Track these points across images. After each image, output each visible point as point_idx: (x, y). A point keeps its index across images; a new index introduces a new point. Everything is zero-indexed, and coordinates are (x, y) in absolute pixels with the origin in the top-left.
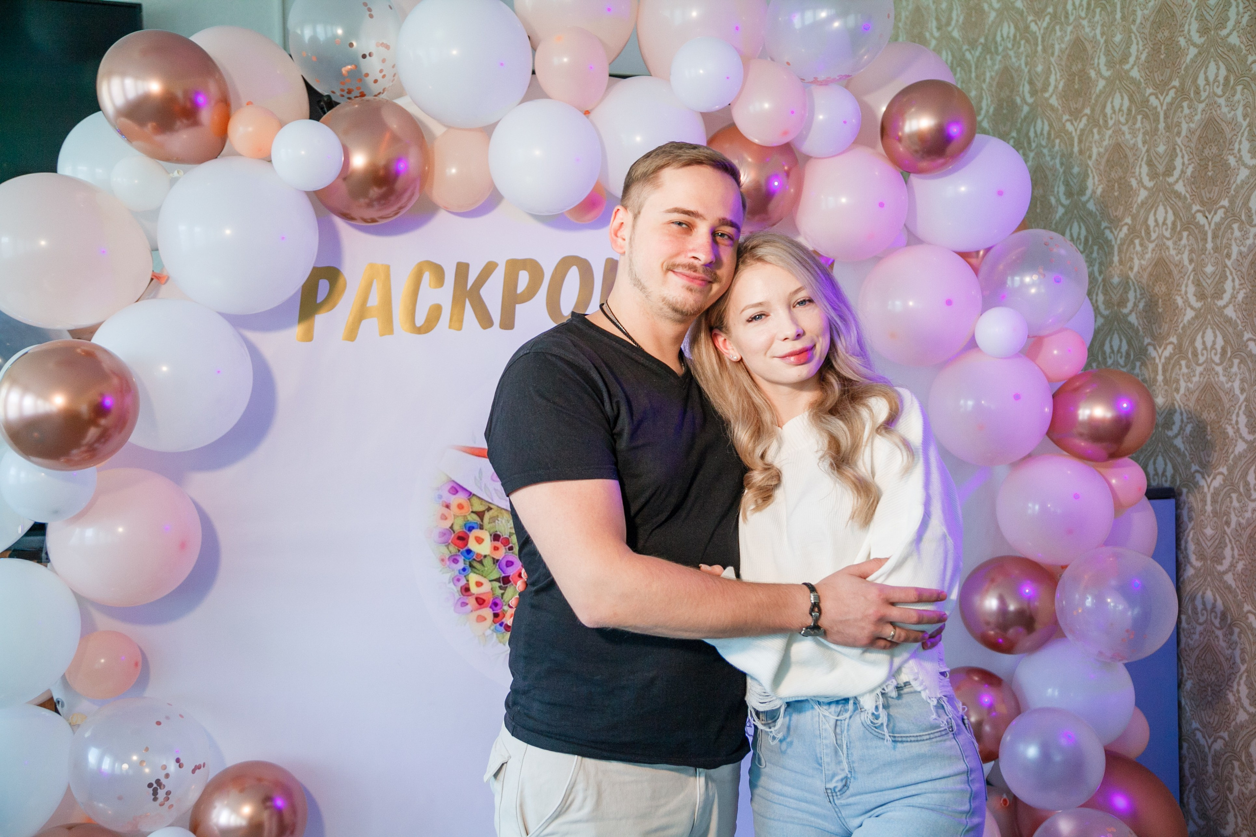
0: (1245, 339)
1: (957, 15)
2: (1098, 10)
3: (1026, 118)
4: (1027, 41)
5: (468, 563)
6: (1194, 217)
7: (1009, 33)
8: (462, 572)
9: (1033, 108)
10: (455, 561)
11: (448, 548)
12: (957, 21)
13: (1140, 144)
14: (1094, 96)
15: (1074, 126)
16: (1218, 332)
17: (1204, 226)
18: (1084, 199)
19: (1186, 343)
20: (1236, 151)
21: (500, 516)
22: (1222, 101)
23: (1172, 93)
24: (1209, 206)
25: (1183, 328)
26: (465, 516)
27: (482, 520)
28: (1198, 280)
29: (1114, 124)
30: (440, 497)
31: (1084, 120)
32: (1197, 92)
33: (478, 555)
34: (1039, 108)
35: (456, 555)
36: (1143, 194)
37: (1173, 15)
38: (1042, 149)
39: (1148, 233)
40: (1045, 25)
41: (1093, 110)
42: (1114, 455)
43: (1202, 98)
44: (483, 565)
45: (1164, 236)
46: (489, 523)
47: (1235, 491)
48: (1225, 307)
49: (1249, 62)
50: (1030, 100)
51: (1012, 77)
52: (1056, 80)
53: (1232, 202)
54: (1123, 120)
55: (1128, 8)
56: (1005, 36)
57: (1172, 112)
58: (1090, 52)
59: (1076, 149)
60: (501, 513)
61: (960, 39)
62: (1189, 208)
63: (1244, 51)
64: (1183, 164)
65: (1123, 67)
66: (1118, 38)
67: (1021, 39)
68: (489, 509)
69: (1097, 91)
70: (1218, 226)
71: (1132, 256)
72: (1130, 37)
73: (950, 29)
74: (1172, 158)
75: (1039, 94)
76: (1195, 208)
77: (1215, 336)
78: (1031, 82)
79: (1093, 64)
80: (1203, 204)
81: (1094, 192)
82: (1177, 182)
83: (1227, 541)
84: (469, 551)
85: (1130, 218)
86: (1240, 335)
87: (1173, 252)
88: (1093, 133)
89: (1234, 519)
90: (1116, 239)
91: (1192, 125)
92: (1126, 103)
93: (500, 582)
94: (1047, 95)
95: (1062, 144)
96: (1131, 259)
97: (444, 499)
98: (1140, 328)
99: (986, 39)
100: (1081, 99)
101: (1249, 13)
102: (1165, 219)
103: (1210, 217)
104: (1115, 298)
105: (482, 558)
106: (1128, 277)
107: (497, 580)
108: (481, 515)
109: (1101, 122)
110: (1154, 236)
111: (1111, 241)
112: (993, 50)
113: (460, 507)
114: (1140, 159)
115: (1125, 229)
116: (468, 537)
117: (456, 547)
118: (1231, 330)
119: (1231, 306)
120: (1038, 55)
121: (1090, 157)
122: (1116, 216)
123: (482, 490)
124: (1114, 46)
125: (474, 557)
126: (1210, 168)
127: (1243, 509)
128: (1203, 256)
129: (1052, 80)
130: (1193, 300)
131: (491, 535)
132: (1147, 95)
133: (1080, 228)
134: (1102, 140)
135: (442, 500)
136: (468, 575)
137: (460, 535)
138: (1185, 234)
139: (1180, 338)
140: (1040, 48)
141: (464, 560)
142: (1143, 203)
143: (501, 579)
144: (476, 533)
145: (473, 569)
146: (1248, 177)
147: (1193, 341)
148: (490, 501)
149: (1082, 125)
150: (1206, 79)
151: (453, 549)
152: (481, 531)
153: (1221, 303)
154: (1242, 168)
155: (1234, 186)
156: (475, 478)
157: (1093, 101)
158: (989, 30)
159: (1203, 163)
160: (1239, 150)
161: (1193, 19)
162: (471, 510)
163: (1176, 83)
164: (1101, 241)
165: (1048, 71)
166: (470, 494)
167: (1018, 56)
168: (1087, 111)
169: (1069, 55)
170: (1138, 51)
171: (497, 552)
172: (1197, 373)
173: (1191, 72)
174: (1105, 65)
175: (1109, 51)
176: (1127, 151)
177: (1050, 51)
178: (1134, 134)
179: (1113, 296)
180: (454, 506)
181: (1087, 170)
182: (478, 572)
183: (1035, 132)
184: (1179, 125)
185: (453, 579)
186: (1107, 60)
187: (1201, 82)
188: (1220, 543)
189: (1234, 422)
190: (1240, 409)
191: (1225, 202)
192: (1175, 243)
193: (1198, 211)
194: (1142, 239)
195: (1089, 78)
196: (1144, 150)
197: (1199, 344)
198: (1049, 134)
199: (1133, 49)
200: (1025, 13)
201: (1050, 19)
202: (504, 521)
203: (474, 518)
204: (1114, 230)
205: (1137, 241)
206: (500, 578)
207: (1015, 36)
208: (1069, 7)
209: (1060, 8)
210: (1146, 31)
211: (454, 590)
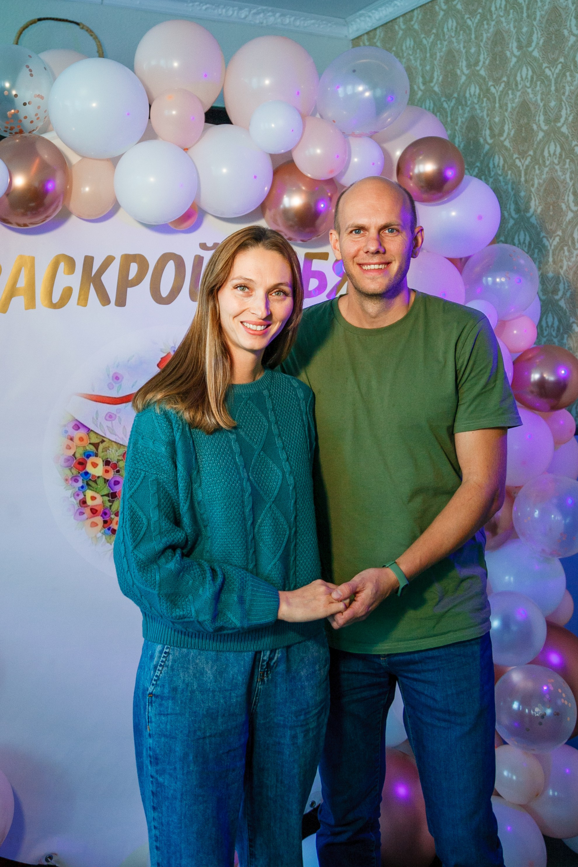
1: (438, 75)
2: (539, 83)
3: (487, 153)
4: (488, 99)
5: (85, 482)
7: (475, 92)
8: (81, 489)
9: (492, 147)
10: (76, 481)
11: (71, 471)
12: (438, 80)
13: (568, 180)
14: (536, 143)
15: (521, 162)
18: (528, 215)
21: (111, 447)
26: (84, 447)
27: (97, 449)
29: (550, 164)
30: (66, 432)
31: (529, 159)
33: (94, 476)
34: (497, 148)
35: (77, 476)
36: (570, 215)
38: (498, 176)
39: (574, 244)
40: (501, 89)
41: (535, 152)
42: (554, 408)
44: (97, 483)
46: (102, 452)
50: (490, 141)
51: (477, 124)
52: (509, 129)
54: (556, 161)
55: (560, 84)
56: (472, 94)
58: (533, 112)
59: (523, 179)
60: (112, 445)
61: (439, 93)
65: (556, 124)
66: (553, 104)
67: (484, 97)
68: (103, 441)
69: (538, 139)
71: (562, 258)
72: (561, 104)
73: (432, 85)
75: (496, 137)
78: (491, 129)
79: (535, 120)
81: (535, 211)
84: (87, 473)
85: (561, 231)
88: (534, 168)
90: (551, 246)
92: (558, 150)
93: (109, 497)
94: (502, 139)
95: (513, 175)
96: (561, 261)
97: (69, 433)
98: (567, 311)
99: (459, 95)
100: (526, 144)
104: (550, 288)
105: (96, 478)
106: (559, 273)
107: (107, 495)
108: (96, 446)
109: (541, 162)
111: (547, 246)
112: (463, 103)
113: (81, 439)
114: (568, 190)
115: (557, 239)
116: (86, 462)
117: (77, 470)
120: (496, 109)
121: (533, 185)
122: (551, 229)
123: (97, 426)
124: (550, 110)
125: (90, 478)
129: (506, 128)
131: (103, 461)
132: (573, 145)
133: (525, 235)
134: (542, 174)
135: (68, 434)
136: (85, 491)
137: (81, 461)
140: (497, 105)
141: (83, 480)
142: (570, 222)
143: (110, 495)
144: (92, 459)
145: (89, 487)
148: (104, 435)
149: (527, 162)
151: (75, 472)
152: (97, 458)
156: (93, 418)
157: (535, 146)
158: (461, 88)
162: (89, 442)
164: (540, 246)
165: (503, 122)
166: (89, 430)
167: (482, 109)
168: (531, 153)
169: (518, 112)
170: (567, 114)
171: (107, 474)
174: (544, 122)
175: (546, 112)
176: (559, 184)
177: (505, 108)
178: (564, 172)
179: (548, 286)
180: (76, 440)
181: (530, 195)
182: (92, 489)
183: (494, 164)
185: (74, 495)
186: (545, 118)
194: (570, 247)
195: (533, 130)
196: (571, 184)
198: (504, 166)
199: (563, 113)
200: (487, 80)
201: (505, 85)
202: (113, 451)
203: (91, 448)
204: (549, 239)
205: (566, 248)
206: (109, 493)
207: (479, 95)
208: (518, 78)
209: (512, 79)
210: (573, 101)
211: (75, 502)
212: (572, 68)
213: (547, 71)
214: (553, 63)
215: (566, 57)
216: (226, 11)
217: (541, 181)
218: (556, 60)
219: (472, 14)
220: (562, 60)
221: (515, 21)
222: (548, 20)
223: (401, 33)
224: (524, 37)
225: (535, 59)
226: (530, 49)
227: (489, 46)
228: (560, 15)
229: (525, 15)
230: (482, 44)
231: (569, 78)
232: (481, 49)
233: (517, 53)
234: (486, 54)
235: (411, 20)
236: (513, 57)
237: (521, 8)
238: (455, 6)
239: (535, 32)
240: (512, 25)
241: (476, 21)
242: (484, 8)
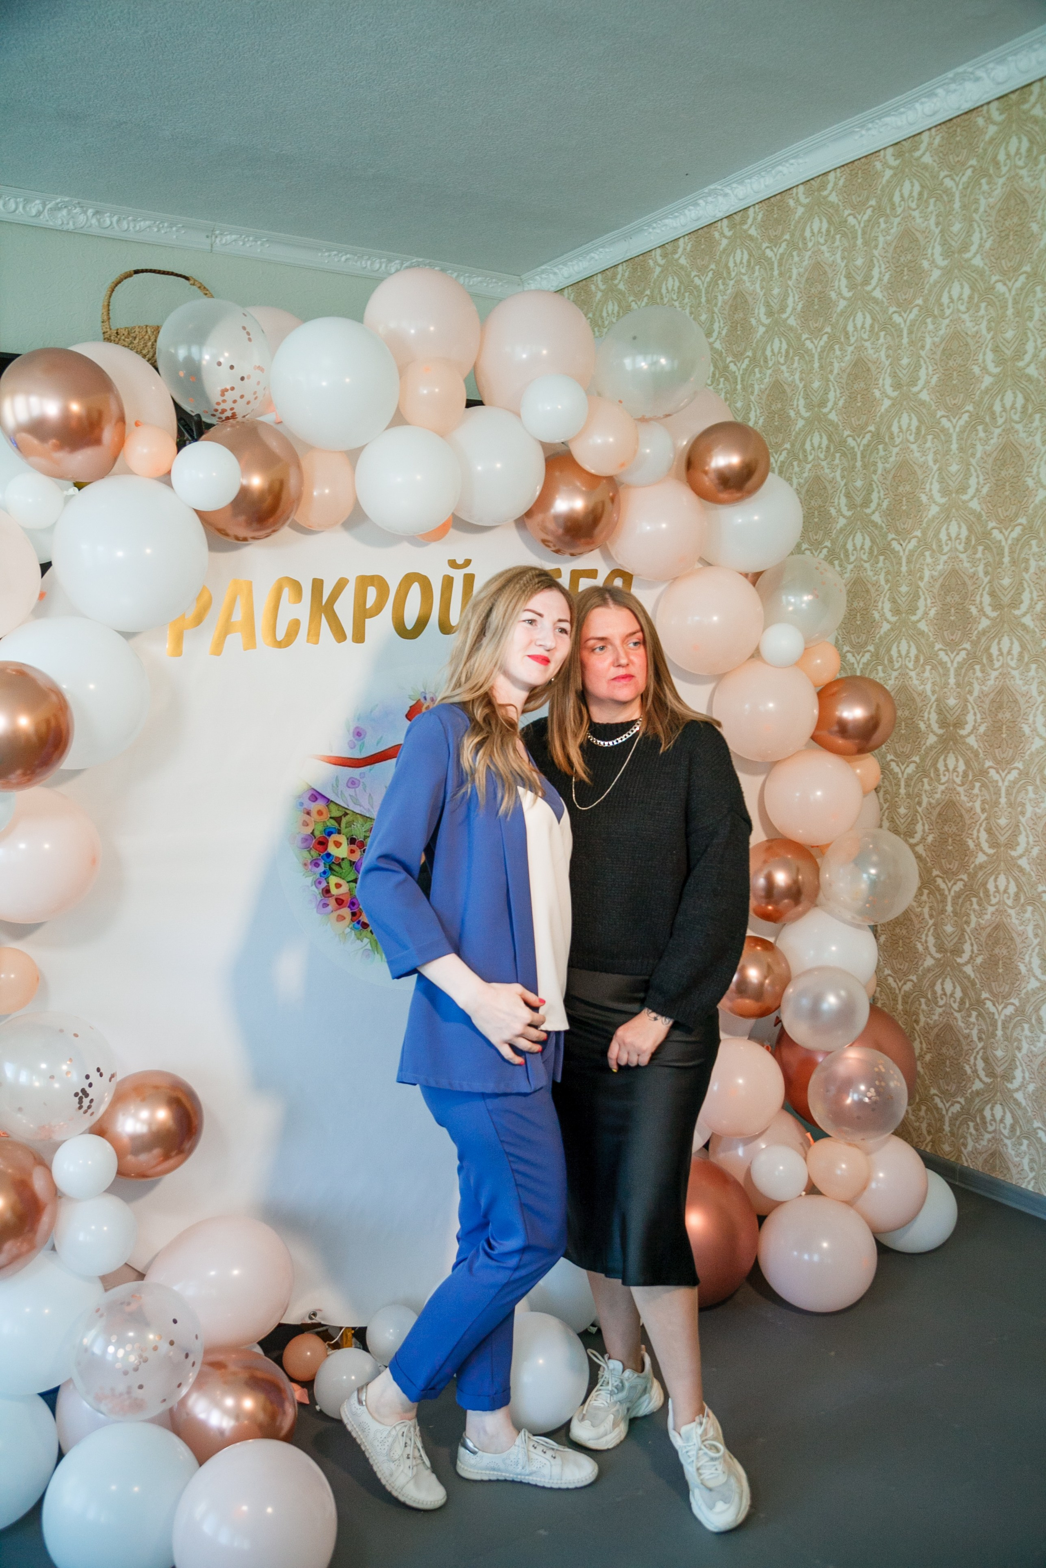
0: (936, 649)
4: (727, 379)
5: (328, 866)
6: (889, 544)
8: (323, 875)
10: (317, 865)
11: (310, 853)
13: (839, 479)
14: (794, 433)
16: (911, 643)
17: (898, 552)
19: (882, 651)
20: (927, 490)
21: (356, 821)
22: (914, 447)
23: (868, 436)
24: (903, 535)
25: (880, 638)
26: (324, 822)
27: (340, 825)
28: (894, 598)
30: (302, 804)
32: (892, 438)
33: (337, 858)
35: (317, 859)
36: (842, 522)
37: (869, 370)
39: (847, 556)
40: (744, 366)
41: (793, 445)
42: (861, 751)
43: (897, 443)
45: (862, 559)
46: (346, 827)
47: (926, 777)
48: (919, 621)
49: (938, 417)
52: (756, 416)
53: (924, 533)
54: (822, 456)
55: (826, 359)
57: (869, 452)
58: (790, 395)
60: (357, 818)
62: (884, 536)
63: (934, 407)
64: (879, 498)
65: (822, 410)
66: (816, 385)
68: (346, 814)
69: (797, 429)
70: (912, 553)
72: (828, 384)
74: (870, 492)
76: (891, 536)
77: (909, 647)
79: (793, 405)
80: (897, 533)
82: (873, 513)
83: (919, 818)
84: (329, 855)
86: (932, 646)
87: (870, 573)
88: (793, 465)
89: (925, 800)
91: (887, 466)
92: (825, 442)
97: (306, 806)
101: (937, 375)
102: (863, 545)
103: (904, 545)
105: (340, 860)
108: (338, 820)
109: (801, 457)
110: (852, 559)
113: (320, 813)
114: (839, 491)
116: (328, 841)
117: (317, 852)
118: (923, 641)
119: (923, 621)
123: (338, 796)
124: (813, 392)
125: (333, 860)
126: (904, 503)
127: (933, 791)
128: (898, 578)
130: (889, 615)
131: (348, 839)
132: (845, 436)
134: (802, 472)
135: (304, 807)
136: (328, 877)
137: (321, 840)
138: (881, 558)
139: (877, 648)
140: (739, 387)
141: (325, 864)
142: (842, 530)
144: (334, 837)
145: (333, 872)
146: (938, 513)
147: (889, 650)
148: (346, 807)
150: (900, 427)
151: (315, 854)
152: (340, 835)
153: (914, 618)
154: (933, 505)
155: (926, 520)
156: (334, 786)
159: (897, 498)
160: (931, 490)
161: (887, 375)
162: (329, 816)
163: (872, 428)
166: (329, 801)
169: (768, 395)
170: (835, 397)
171: (353, 854)
172: (893, 677)
173: (886, 420)
174: (804, 407)
175: (807, 395)
176: (827, 484)
177: (750, 390)
178: (833, 469)
180: (315, 812)
182: (336, 874)
184: (875, 464)
185: (316, 882)
186: (806, 402)
187: (895, 429)
188: (912, 820)
189: (926, 718)
190: (931, 707)
191: (918, 533)
192: (872, 566)
193: (893, 539)
194: (841, 560)
195: (789, 417)
196: (843, 483)
197: (894, 652)
199: (831, 395)
200: (724, 355)
201: (750, 361)
202: (359, 825)
203: (333, 823)
208: (768, 353)
209: (759, 353)
210: (844, 381)
211: (317, 891)
212: (842, 340)
213: (808, 344)
214: (816, 333)
215: (833, 327)
216: (372, 264)
217: (802, 481)
218: (820, 330)
219: (702, 270)
220: (828, 329)
221: (763, 280)
222: (808, 279)
223: (599, 294)
224: (776, 301)
225: (791, 328)
226: (784, 316)
227: (726, 312)
228: (825, 273)
229: (776, 273)
230: (716, 310)
231: (838, 353)
232: (716, 317)
233: (766, 321)
234: (722, 322)
235: (614, 277)
236: (761, 326)
237: (772, 264)
238: (677, 260)
239: (791, 294)
240: (758, 286)
241: (708, 279)
242: (718, 263)
